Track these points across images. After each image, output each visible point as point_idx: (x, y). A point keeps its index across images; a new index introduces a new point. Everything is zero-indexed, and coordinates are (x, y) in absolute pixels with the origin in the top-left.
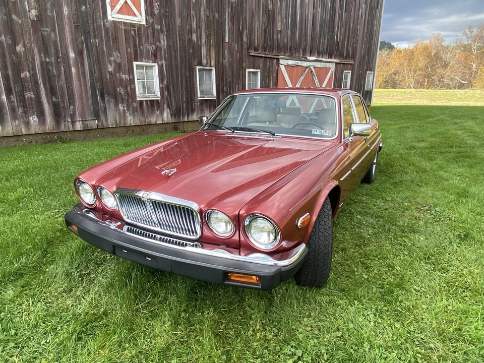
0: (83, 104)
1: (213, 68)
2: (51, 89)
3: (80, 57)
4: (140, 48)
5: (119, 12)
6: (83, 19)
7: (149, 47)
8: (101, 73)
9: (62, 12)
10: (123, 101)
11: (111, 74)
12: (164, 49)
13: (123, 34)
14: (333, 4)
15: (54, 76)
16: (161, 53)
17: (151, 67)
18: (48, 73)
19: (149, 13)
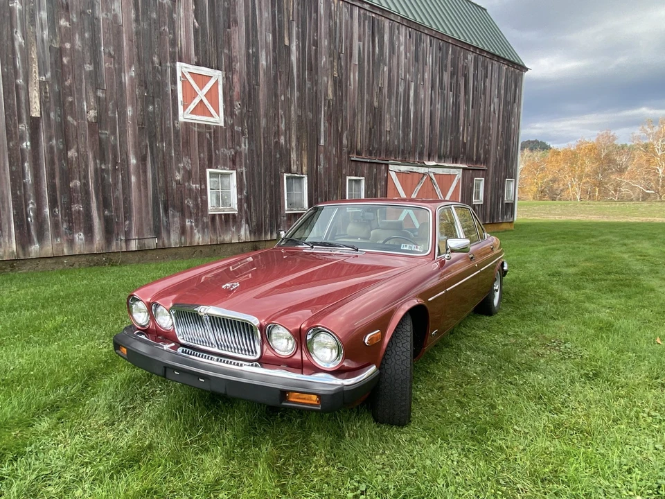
0: (141, 218)
1: (304, 176)
2: (103, 200)
3: (142, 164)
4: (215, 153)
5: (192, 113)
6: (149, 120)
7: (226, 151)
8: (166, 182)
9: (125, 113)
10: (191, 216)
11: (178, 183)
12: (245, 155)
13: (197, 136)
14: (456, 101)
15: (110, 185)
16: (241, 159)
17: (228, 175)
18: (102, 182)
19: (228, 114)
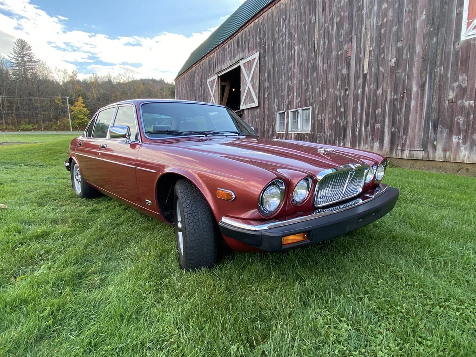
3: (421, 90)
6: (432, 51)
8: (440, 102)
9: (414, 52)
10: (460, 132)
11: (451, 102)
15: (397, 110)
18: (393, 108)
